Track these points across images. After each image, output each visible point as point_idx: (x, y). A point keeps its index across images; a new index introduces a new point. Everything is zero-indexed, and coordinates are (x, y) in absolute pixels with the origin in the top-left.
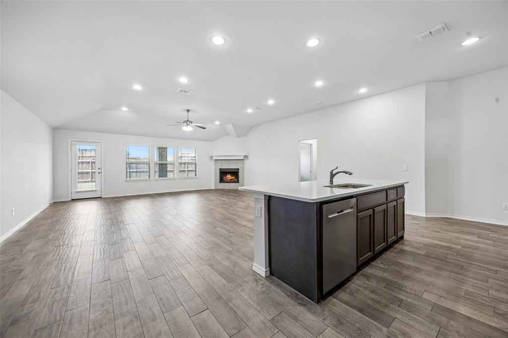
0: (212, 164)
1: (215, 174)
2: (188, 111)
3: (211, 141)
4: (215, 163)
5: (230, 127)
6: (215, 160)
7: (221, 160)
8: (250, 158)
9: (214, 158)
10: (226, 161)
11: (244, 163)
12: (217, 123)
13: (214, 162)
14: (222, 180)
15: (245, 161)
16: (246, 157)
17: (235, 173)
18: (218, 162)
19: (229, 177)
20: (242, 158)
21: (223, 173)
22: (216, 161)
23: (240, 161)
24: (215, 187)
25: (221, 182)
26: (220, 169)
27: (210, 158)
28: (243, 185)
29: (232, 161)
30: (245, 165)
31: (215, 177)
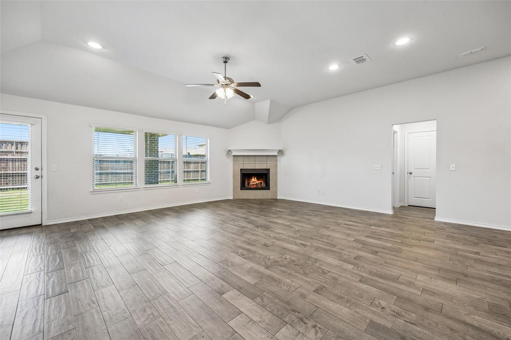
0: (230, 162)
1: (234, 177)
2: (226, 60)
3: (228, 128)
4: (234, 161)
6: (234, 156)
7: (243, 156)
8: (287, 153)
9: (233, 154)
10: (251, 158)
11: (277, 161)
13: (232, 158)
15: (278, 158)
16: (281, 152)
17: (264, 176)
18: (239, 159)
19: (254, 181)
20: (275, 154)
21: (246, 176)
22: (237, 158)
23: (271, 158)
24: (233, 196)
25: (242, 188)
26: (241, 169)
27: (226, 153)
28: (276, 192)
29: (259, 159)
30: (278, 164)
31: (234, 181)
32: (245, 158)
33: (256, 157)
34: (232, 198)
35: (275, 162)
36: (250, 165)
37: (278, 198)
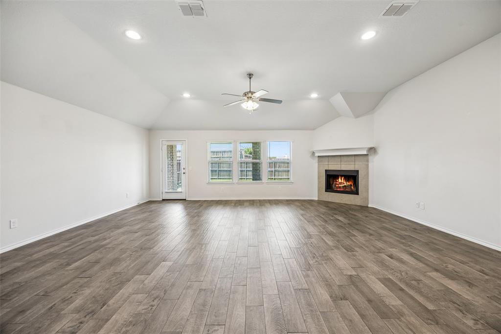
0: (315, 163)
1: (319, 178)
2: (250, 76)
3: (313, 129)
4: (319, 161)
5: (338, 100)
6: (319, 157)
7: (328, 156)
9: (317, 154)
10: (336, 158)
11: (368, 161)
12: (314, 95)
13: (317, 159)
14: (329, 187)
15: (370, 158)
16: (372, 150)
17: (352, 177)
18: (323, 159)
19: (342, 182)
20: (365, 152)
21: (331, 178)
22: (321, 159)
23: (361, 158)
24: (318, 197)
25: (328, 190)
26: (326, 170)
27: (311, 154)
28: (367, 199)
29: (345, 159)
30: (370, 165)
31: (319, 182)
32: (329, 158)
33: (342, 157)
34: (317, 199)
35: (367, 163)
36: (334, 166)
37: (369, 206)
